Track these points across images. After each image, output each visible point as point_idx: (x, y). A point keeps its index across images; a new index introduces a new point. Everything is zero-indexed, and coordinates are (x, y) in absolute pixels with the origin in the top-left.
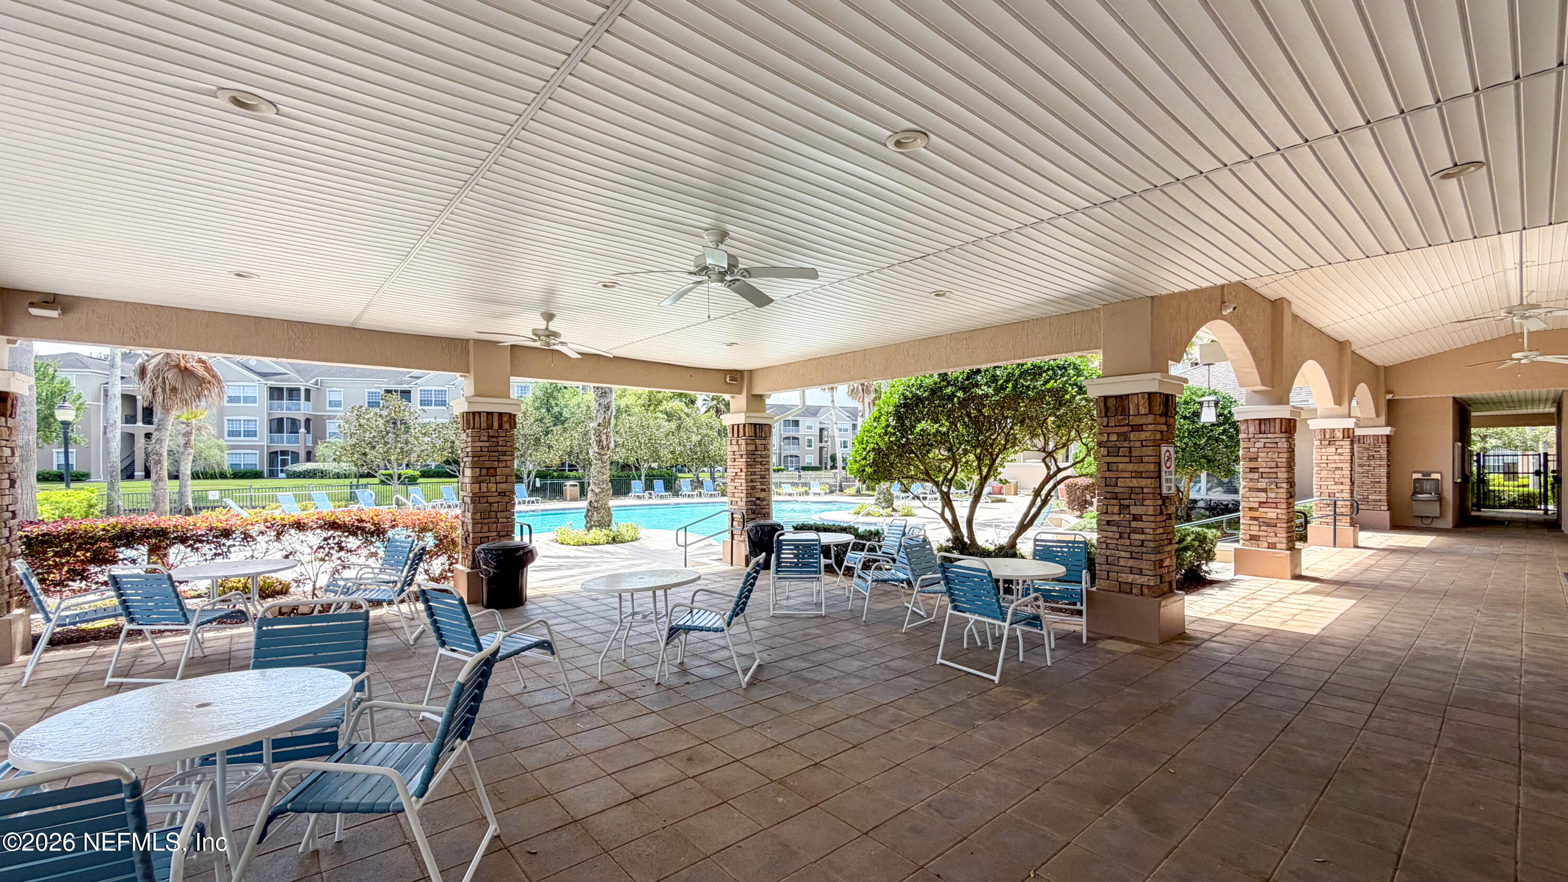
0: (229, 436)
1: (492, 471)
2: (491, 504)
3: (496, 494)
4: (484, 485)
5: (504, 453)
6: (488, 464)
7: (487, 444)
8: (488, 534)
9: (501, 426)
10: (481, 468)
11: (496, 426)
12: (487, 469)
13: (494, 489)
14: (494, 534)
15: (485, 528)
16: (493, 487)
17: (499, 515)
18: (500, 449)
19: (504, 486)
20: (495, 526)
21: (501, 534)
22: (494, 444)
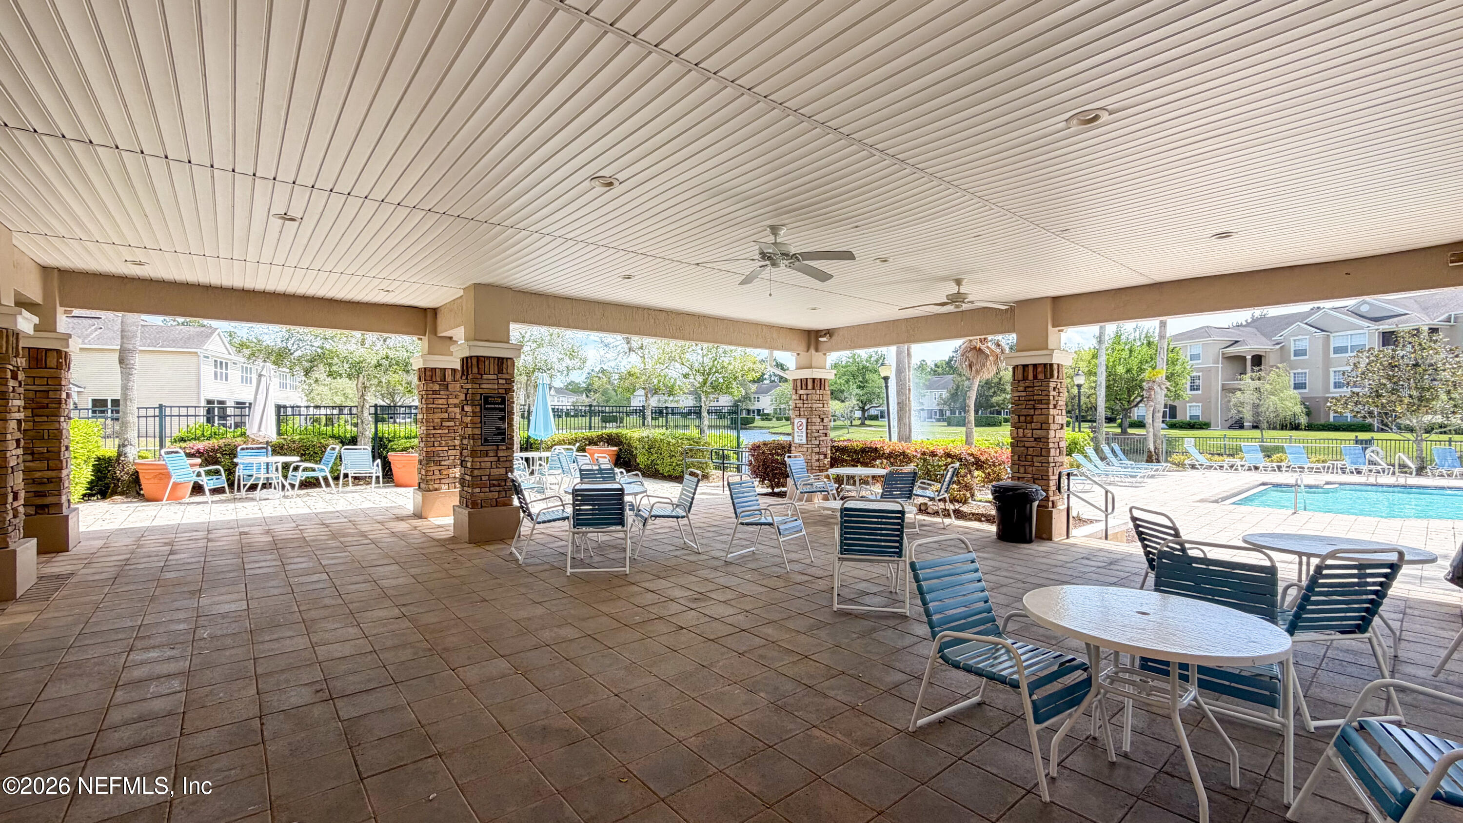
0: (1335, 387)
1: (1028, 418)
2: (1028, 448)
3: (1032, 439)
4: (1021, 431)
5: (1040, 402)
6: (1024, 412)
7: (1024, 394)
8: (1024, 475)
9: (1035, 377)
10: (1019, 416)
11: (1031, 377)
12: (1025, 416)
13: (1030, 435)
14: (1030, 476)
15: (1022, 470)
16: (1029, 433)
17: (1035, 459)
18: (1035, 397)
19: (1039, 432)
20: (1031, 468)
21: (1036, 477)
22: (1031, 393)
